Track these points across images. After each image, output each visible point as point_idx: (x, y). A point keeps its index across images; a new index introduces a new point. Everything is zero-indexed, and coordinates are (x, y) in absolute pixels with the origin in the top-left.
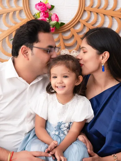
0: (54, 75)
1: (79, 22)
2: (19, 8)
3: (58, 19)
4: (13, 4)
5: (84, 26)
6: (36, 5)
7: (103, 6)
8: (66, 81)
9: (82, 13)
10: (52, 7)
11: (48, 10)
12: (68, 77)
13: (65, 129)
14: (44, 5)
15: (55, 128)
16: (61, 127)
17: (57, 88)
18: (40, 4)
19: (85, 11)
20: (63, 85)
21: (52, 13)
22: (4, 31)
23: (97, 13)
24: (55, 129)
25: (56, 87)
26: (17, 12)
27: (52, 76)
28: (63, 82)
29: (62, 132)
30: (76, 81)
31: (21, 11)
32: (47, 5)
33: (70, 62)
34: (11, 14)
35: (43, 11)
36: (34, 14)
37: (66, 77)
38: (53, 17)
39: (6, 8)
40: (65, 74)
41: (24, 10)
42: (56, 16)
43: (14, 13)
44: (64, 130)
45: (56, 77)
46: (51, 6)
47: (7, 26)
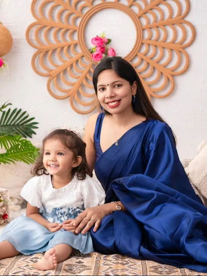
0: (47, 152)
1: (136, 55)
2: (75, 42)
3: (115, 53)
4: (68, 38)
5: (142, 59)
6: (92, 39)
7: (162, 38)
8: (61, 160)
9: (139, 47)
10: (109, 41)
14: (101, 39)
17: (49, 167)
18: (97, 39)
19: (142, 44)
20: (56, 163)
21: (108, 47)
22: (59, 66)
23: (156, 46)
25: (48, 165)
26: (72, 46)
27: (45, 152)
28: (57, 161)
30: (74, 162)
31: (76, 45)
32: (104, 40)
33: (69, 138)
34: (65, 48)
35: (100, 46)
36: (90, 48)
38: (110, 52)
39: (60, 43)
40: (60, 151)
41: (79, 44)
42: (113, 51)
43: (69, 47)
45: (49, 154)
46: (108, 39)
47: (62, 61)
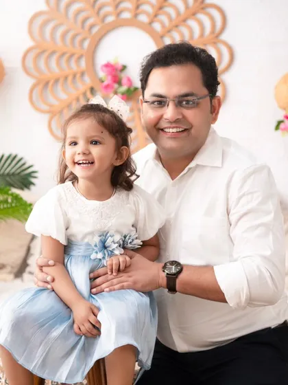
0: (72, 139)
2: (81, 70)
3: (131, 83)
6: (102, 66)
10: (124, 68)
11: (118, 72)
12: (100, 143)
13: (115, 246)
15: (96, 246)
16: (107, 244)
17: (77, 165)
18: (108, 65)
20: (89, 158)
24: (95, 248)
25: (75, 164)
26: (78, 76)
27: (69, 142)
28: (90, 153)
29: (110, 252)
30: (116, 157)
31: (82, 74)
36: (100, 78)
37: (95, 143)
38: (124, 81)
39: (63, 70)
40: (94, 136)
41: (86, 72)
44: (114, 249)
45: (76, 144)
